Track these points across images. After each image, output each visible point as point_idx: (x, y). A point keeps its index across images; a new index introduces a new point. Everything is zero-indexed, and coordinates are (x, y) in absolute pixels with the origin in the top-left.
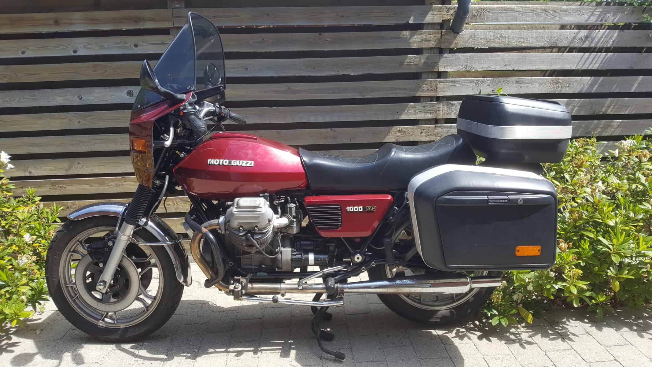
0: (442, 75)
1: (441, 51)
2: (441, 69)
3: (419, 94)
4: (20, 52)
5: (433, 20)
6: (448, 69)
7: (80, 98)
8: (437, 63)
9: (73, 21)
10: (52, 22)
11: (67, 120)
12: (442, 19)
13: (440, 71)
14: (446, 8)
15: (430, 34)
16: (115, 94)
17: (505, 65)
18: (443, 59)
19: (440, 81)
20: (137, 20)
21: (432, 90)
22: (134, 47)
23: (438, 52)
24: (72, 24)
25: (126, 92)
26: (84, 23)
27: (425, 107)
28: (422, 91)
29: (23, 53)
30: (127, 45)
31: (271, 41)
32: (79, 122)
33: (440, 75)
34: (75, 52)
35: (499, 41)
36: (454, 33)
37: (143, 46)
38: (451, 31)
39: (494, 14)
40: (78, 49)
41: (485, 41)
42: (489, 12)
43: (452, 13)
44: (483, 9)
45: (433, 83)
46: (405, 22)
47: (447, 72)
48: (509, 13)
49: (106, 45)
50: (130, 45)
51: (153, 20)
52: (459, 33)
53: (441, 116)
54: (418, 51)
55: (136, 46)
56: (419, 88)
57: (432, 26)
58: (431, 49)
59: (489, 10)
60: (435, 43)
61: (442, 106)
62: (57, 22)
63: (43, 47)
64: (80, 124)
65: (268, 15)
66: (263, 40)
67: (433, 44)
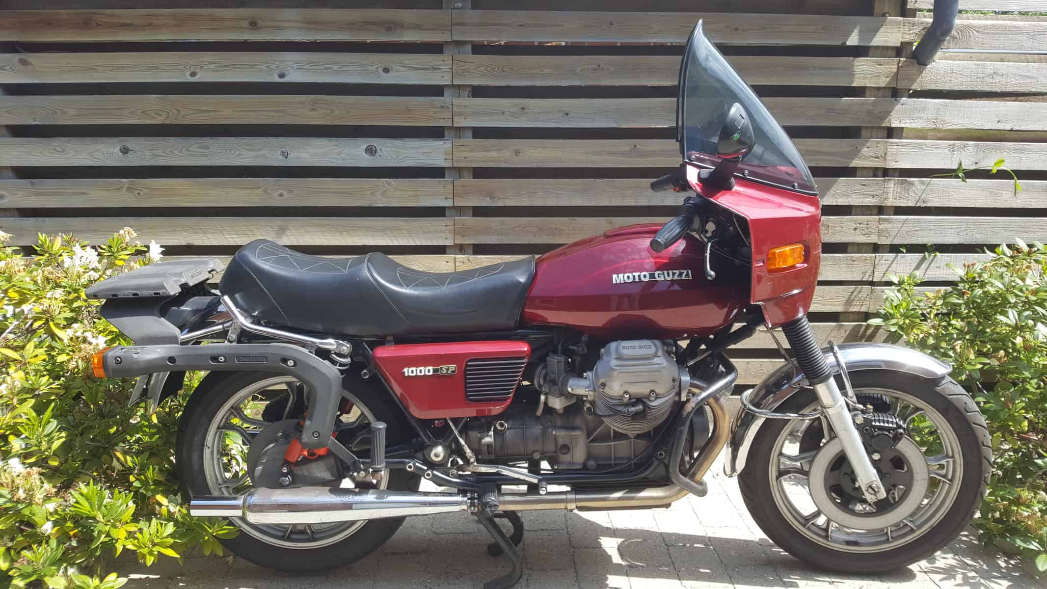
0: (895, 133)
1: (895, 93)
2: (895, 124)
3: (855, 163)
4: (188, 74)
5: (885, 41)
6: (906, 124)
7: (285, 155)
8: (888, 113)
9: (282, 24)
10: (245, 24)
11: (259, 191)
12: (901, 40)
13: (892, 126)
14: (909, 23)
15: (880, 65)
16: (346, 151)
17: (999, 121)
18: (898, 107)
19: (892, 143)
20: (390, 26)
21: (878, 157)
22: (382, 72)
23: (890, 94)
24: (280, 28)
25: (365, 147)
26: (299, 28)
27: (864, 185)
28: (860, 159)
29: (193, 74)
30: (370, 68)
31: (612, 69)
32: (281, 195)
33: (891, 133)
34: (282, 76)
35: (991, 80)
36: (919, 64)
37: (398, 71)
38: (915, 61)
39: (986, 36)
40: (287, 73)
41: (968, 79)
42: (978, 32)
43: (917, 31)
44: (969, 27)
45: (881, 146)
46: (839, 43)
47: (902, 128)
48: (1011, 34)
49: (335, 68)
50: (377, 68)
51: (418, 27)
52: (926, 65)
53: (892, 201)
54: (859, 92)
55: (386, 70)
56: (856, 153)
57: (884, 51)
58: (879, 88)
59: (977, 29)
60: (888, 79)
61: (892, 185)
62: (254, 25)
63: (228, 66)
64: (281, 198)
65: (611, 24)
66: (599, 66)
67: (883, 82)
